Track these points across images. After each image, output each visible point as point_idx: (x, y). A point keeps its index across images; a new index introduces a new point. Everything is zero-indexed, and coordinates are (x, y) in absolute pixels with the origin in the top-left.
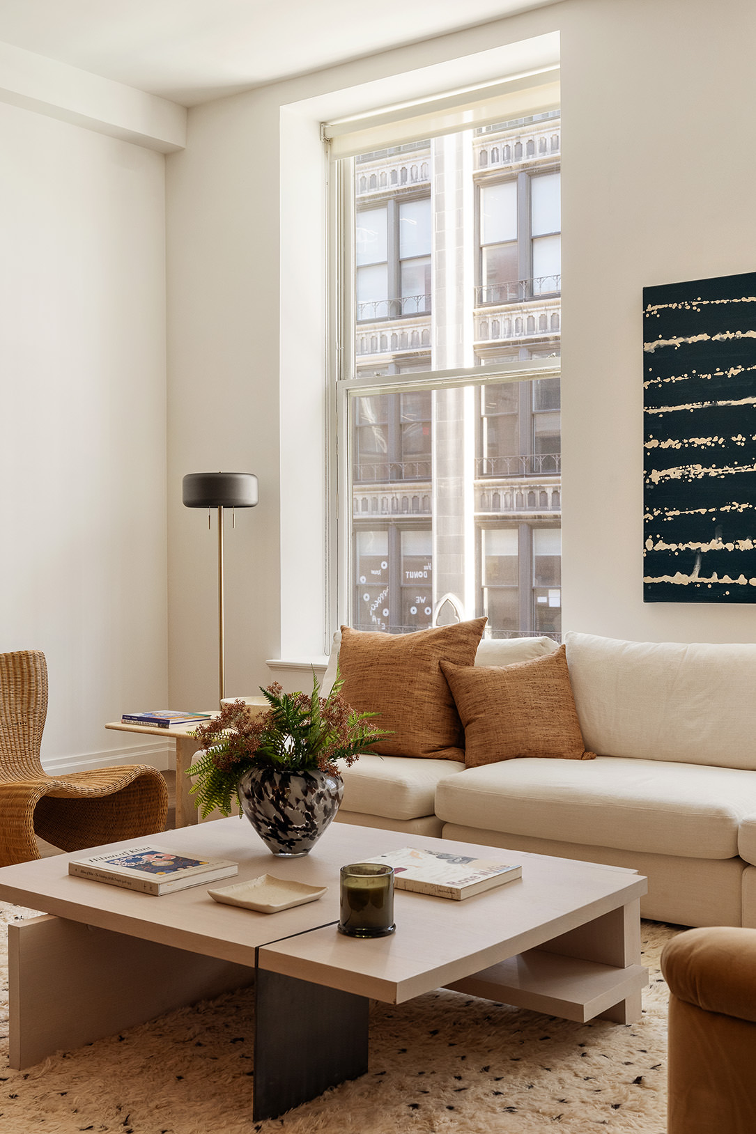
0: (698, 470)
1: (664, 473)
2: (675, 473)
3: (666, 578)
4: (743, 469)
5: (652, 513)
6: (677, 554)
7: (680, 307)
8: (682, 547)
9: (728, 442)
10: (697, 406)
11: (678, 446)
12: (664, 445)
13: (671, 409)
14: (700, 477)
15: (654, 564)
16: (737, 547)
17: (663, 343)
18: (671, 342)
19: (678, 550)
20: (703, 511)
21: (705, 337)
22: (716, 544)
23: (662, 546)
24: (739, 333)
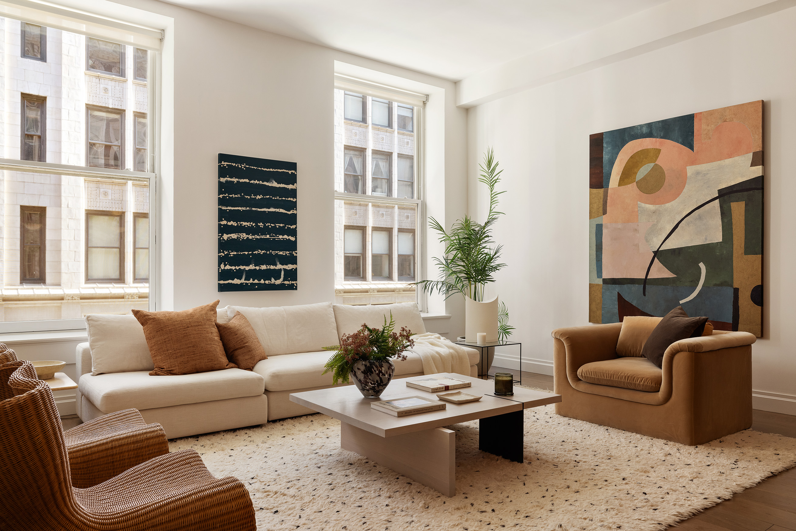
0: (244, 236)
1: (229, 235)
2: (234, 236)
3: (230, 281)
4: (263, 237)
5: (224, 253)
6: (235, 271)
7: (237, 166)
8: (237, 268)
9: (257, 225)
10: (244, 209)
11: (236, 225)
12: (229, 224)
13: (233, 208)
14: (245, 238)
15: (223, 275)
16: (260, 268)
17: (229, 179)
18: (232, 180)
19: (235, 269)
20: (246, 253)
21: (247, 181)
22: (252, 267)
23: (228, 267)
24: (261, 182)
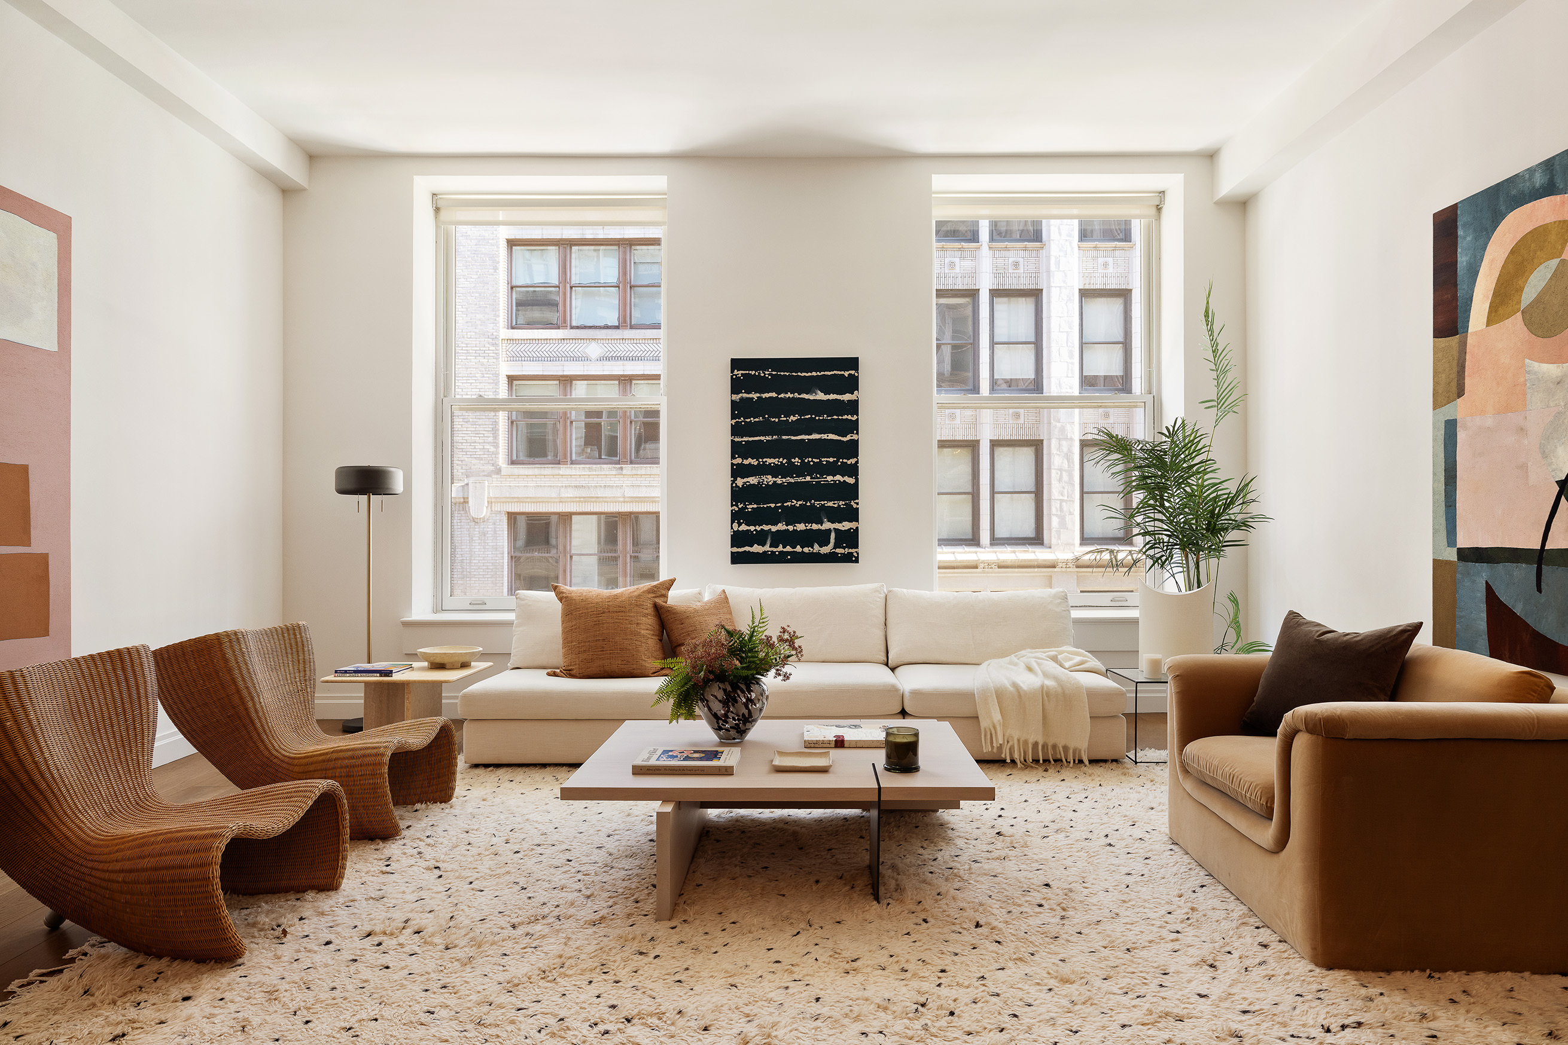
0: (769, 479)
1: (745, 480)
2: (753, 480)
3: (747, 549)
4: (801, 479)
5: (737, 506)
6: (754, 532)
7: (757, 374)
8: (758, 528)
9: (789, 462)
10: (769, 438)
11: (756, 463)
12: (746, 462)
13: (751, 439)
14: (770, 483)
15: (738, 539)
16: (795, 528)
17: (745, 395)
18: (750, 396)
19: (755, 530)
20: (773, 505)
21: (774, 395)
22: (781, 527)
23: (744, 527)
24: (796, 394)
